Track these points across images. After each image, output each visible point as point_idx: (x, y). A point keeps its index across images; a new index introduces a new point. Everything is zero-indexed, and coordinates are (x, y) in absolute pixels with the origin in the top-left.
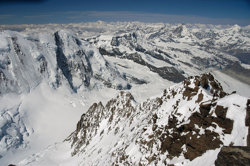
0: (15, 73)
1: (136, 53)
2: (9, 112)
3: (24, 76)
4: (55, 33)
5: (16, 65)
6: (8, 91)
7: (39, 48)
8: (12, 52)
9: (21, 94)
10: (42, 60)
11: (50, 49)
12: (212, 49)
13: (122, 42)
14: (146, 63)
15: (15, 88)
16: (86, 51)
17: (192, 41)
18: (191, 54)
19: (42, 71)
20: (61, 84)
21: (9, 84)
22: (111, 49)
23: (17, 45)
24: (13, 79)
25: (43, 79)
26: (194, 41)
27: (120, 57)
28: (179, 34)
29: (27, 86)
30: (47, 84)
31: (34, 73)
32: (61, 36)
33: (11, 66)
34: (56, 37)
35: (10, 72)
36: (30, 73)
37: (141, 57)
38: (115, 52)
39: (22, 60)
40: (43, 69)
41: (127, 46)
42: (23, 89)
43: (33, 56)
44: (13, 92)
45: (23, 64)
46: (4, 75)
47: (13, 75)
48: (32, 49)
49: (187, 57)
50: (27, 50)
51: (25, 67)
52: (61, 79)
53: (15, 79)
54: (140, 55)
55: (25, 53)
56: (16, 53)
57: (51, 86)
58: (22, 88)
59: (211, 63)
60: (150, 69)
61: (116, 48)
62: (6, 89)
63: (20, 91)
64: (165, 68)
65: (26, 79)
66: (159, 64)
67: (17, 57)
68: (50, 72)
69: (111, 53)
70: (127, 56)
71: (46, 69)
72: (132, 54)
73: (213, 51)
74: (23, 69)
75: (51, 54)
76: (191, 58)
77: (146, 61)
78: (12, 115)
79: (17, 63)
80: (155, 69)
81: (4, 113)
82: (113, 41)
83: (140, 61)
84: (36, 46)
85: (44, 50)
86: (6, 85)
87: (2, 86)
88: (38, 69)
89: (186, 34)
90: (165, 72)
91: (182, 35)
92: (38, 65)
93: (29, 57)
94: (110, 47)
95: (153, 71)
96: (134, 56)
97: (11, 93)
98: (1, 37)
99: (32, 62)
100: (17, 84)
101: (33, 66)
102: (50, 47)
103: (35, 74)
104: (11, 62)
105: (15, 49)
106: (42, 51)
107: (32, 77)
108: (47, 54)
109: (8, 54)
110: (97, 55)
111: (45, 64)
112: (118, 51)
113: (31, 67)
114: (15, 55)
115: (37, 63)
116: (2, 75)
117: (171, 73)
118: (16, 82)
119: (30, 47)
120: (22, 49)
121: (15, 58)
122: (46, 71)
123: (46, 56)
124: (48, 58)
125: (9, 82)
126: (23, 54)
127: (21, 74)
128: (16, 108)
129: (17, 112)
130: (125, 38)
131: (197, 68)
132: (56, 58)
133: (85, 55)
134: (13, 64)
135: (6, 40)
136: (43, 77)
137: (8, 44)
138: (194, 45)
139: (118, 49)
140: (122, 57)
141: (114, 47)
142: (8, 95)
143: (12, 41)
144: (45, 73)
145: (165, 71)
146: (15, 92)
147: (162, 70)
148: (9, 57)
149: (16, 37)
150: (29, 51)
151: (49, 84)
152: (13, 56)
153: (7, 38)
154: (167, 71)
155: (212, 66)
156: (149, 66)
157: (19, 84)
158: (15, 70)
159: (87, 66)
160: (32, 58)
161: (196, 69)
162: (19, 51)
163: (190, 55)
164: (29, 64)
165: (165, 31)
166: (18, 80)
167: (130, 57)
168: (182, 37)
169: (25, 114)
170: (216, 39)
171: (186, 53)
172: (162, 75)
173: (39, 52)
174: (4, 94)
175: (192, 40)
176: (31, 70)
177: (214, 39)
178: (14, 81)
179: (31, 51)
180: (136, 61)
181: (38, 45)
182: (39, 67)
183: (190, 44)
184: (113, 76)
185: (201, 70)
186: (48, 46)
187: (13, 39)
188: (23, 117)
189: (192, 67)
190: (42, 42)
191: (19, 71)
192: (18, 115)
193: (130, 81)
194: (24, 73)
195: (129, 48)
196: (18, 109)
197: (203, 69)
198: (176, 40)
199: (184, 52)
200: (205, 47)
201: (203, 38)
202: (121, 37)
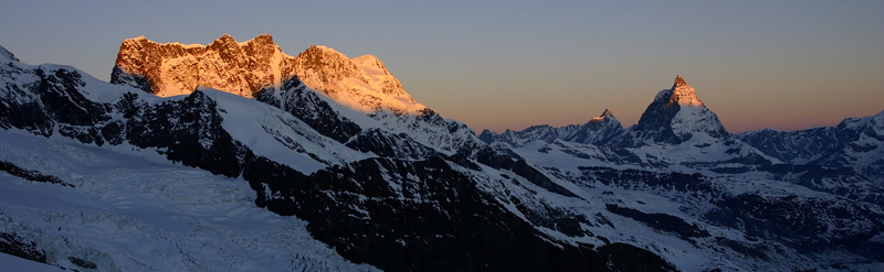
12: (840, 177)
14: (241, 159)
17: (730, 151)
18: (709, 190)
26: (738, 151)
27: (85, 130)
28: (662, 128)
38: (52, 99)
49: (687, 205)
59: (831, 227)
60: (260, 192)
69: (14, 105)
70: (131, 123)
73: (846, 185)
76: (706, 205)
80: (287, 189)
83: (207, 144)
89: (699, 126)
90: (369, 205)
91: (677, 128)
112: (72, 90)
117: (410, 209)
131: (735, 246)
138: (741, 171)
139: (71, 78)
140: (93, 132)
145: (362, 198)
147: (337, 185)
155: (837, 242)
161: (729, 251)
163: (700, 193)
165: (605, 135)
168: (677, 141)
170: (857, 149)
171: (681, 188)
175: (728, 148)
177: (849, 151)
183: (722, 166)
185: (764, 257)
189: (700, 241)
197: (780, 251)
198: (648, 156)
199: (667, 181)
200: (799, 175)
201: (795, 156)
202: (190, 51)
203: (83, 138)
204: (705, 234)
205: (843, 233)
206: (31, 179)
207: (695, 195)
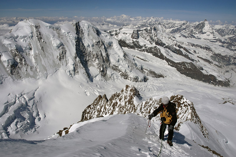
0: (35, 59)
1: (156, 47)
2: (25, 96)
3: (43, 63)
4: (76, 23)
5: (37, 52)
6: (28, 75)
7: (60, 36)
8: (34, 39)
9: (39, 80)
10: (62, 48)
11: (70, 38)
13: (143, 35)
14: (164, 57)
15: (34, 73)
16: (105, 41)
17: (214, 37)
18: (212, 51)
19: (60, 59)
20: (78, 72)
21: (29, 69)
22: (132, 41)
23: (40, 33)
24: (33, 65)
25: (61, 67)
26: (216, 37)
27: (140, 49)
28: (200, 30)
29: (46, 72)
30: (64, 71)
31: (53, 60)
32: (82, 26)
33: (32, 53)
34: (77, 27)
35: (31, 58)
36: (49, 60)
37: (160, 51)
38: (135, 45)
39: (43, 48)
40: (62, 56)
41: (147, 39)
42: (41, 75)
43: (54, 44)
44: (32, 77)
45: (43, 51)
46: (25, 60)
47: (34, 61)
48: (53, 37)
49: (207, 54)
50: (48, 38)
51: (45, 54)
52: (79, 67)
53: (35, 65)
54: (159, 49)
55: (46, 41)
56: (37, 40)
57: (68, 74)
58: (40, 73)
59: (232, 61)
60: (168, 63)
61: (136, 41)
62: (26, 74)
63: (39, 76)
64: (183, 63)
65: (45, 66)
66: (177, 59)
67: (39, 44)
68: (68, 60)
69: (131, 45)
70: (146, 49)
71: (64, 57)
72: (151, 48)
74: (43, 56)
75: (71, 43)
76: (211, 54)
77: (165, 55)
78: (27, 99)
79: (38, 50)
80: (173, 64)
81: (21, 96)
82: (134, 34)
83: (159, 55)
84: (57, 35)
85: (65, 38)
86: (26, 70)
87: (23, 71)
88: (57, 57)
89: (208, 30)
90: (184, 67)
91: (204, 31)
92: (57, 53)
93: (50, 44)
94: (130, 40)
95: (171, 66)
96: (153, 50)
97: (30, 78)
98: (26, 25)
99: (52, 49)
100: (36, 70)
101: (52, 53)
102: (70, 36)
103: (54, 62)
104: (33, 49)
105: (37, 37)
106: (63, 39)
107: (51, 64)
108: (67, 43)
109: (30, 41)
110: (116, 47)
111: (64, 52)
112: (138, 44)
113: (51, 55)
114: (37, 43)
115: (57, 51)
116: (23, 61)
117: (189, 69)
118: (36, 68)
119: (51, 36)
120: (44, 37)
121: (37, 45)
122: (65, 59)
123: (65, 44)
124: (67, 47)
125: (29, 68)
126: (44, 42)
127: (41, 60)
128: (32, 92)
129: (32, 97)
130: (146, 31)
131: (217, 65)
132: (75, 47)
133: (104, 45)
134: (34, 51)
135: (30, 28)
136: (61, 64)
137: (31, 31)
138: (215, 42)
139: (138, 42)
140: (141, 50)
141: (135, 40)
142: (27, 79)
143: (35, 29)
144: (63, 61)
145: (183, 66)
146: (34, 78)
147: (180, 65)
148: (31, 44)
149: (39, 26)
150: (50, 39)
151: (67, 71)
152: (35, 43)
153: (31, 26)
154: (186, 66)
155: (233, 64)
156: (168, 60)
157: (38, 70)
158: (36, 57)
159: (105, 56)
160: (53, 46)
161: (216, 66)
162: (41, 38)
163: (210, 51)
164: (49, 52)
165: (186, 27)
166: (38, 66)
167: (149, 50)
168: (203, 33)
169: (40, 99)
171: (206, 50)
172: (179, 70)
173: (60, 40)
174: (23, 79)
175: (214, 36)
176: (51, 57)
178: (34, 67)
179: (52, 39)
180: (155, 55)
181: (59, 34)
182: (58, 55)
183: (211, 40)
184: (131, 68)
185: (221, 68)
186: (68, 35)
187: (36, 27)
188: (38, 102)
189: (212, 64)
190: (63, 31)
191: (40, 57)
192: (33, 100)
193: (147, 74)
194: (44, 59)
195: (149, 41)
196: (34, 94)
197: (224, 66)
198: (197, 36)
199: (204, 48)
200: (227, 44)
201: (226, 35)
202: (141, 30)
203: (140, 51)
204: (213, 63)
205: (234, 62)
206: (139, 58)
207: (209, 52)
